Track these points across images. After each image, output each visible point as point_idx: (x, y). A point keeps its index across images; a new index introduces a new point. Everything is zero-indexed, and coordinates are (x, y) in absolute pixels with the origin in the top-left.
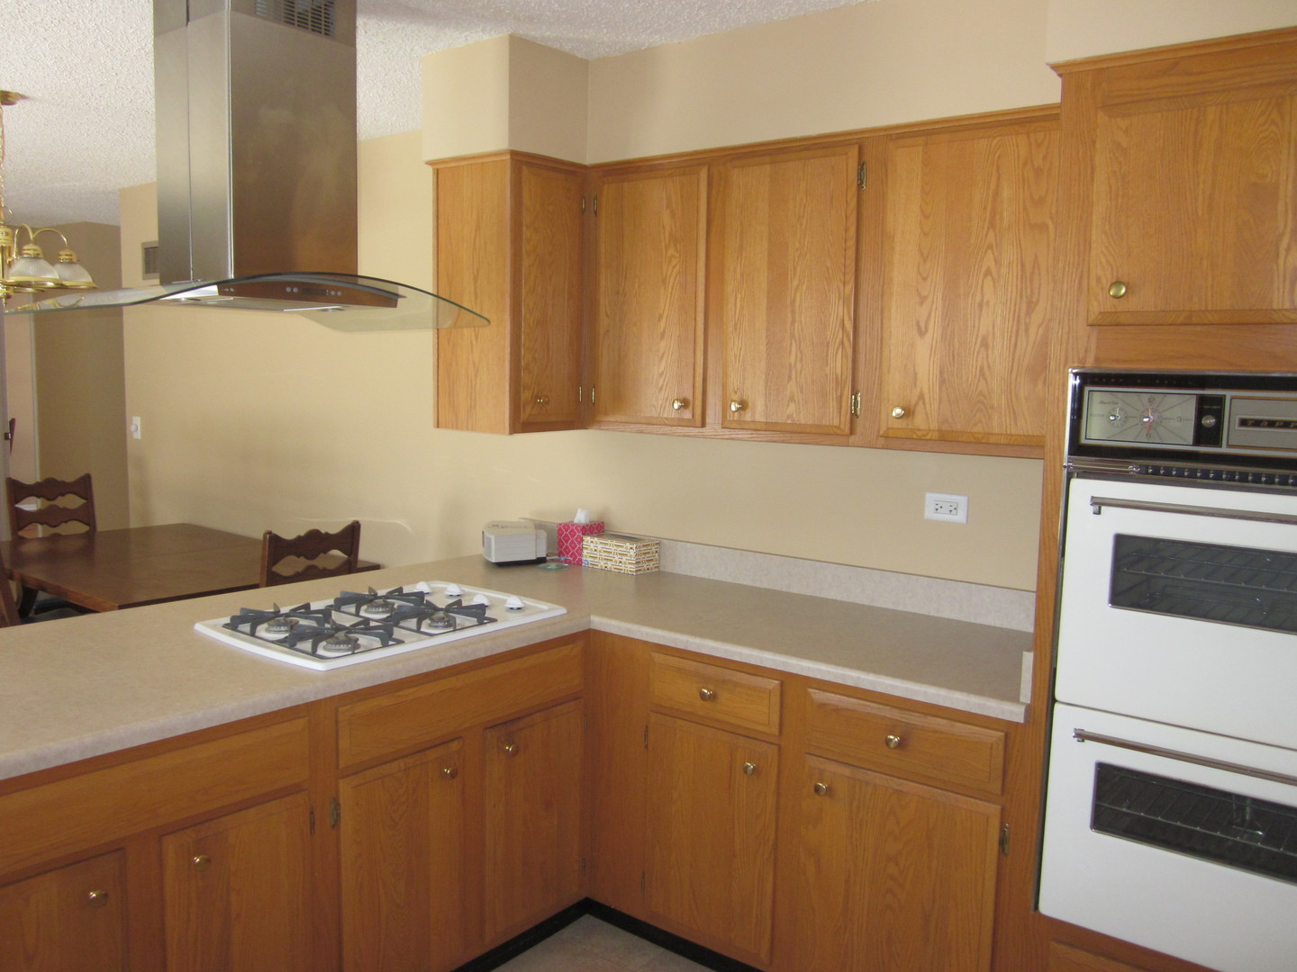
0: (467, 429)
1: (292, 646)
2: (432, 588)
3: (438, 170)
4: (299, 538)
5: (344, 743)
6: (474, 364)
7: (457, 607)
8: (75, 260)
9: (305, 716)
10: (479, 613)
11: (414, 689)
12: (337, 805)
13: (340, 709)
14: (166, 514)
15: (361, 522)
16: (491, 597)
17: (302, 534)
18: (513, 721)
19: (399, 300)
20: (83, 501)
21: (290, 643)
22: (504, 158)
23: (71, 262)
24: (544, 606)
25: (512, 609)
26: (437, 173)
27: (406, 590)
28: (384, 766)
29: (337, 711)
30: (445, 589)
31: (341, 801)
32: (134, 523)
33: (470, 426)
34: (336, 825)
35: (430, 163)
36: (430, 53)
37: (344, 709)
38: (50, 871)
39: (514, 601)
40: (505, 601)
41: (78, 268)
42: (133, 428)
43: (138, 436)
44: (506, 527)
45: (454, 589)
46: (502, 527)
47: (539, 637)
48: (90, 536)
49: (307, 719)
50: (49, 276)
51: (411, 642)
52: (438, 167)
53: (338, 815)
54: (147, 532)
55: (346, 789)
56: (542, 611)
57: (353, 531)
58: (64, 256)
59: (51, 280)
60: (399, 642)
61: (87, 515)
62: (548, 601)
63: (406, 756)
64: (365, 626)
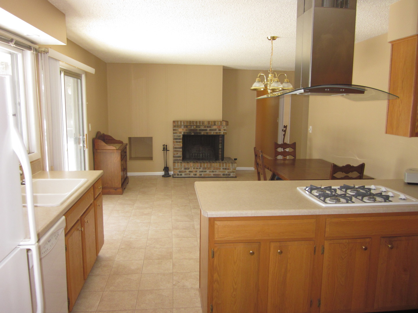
0: (396, 135)
1: (319, 198)
2: (376, 188)
3: (393, 44)
4: (343, 166)
5: (327, 229)
6: (400, 112)
7: (380, 195)
8: (288, 82)
9: (315, 219)
10: (387, 198)
11: (354, 218)
12: (324, 248)
13: (327, 219)
14: (316, 155)
15: (365, 164)
16: (395, 193)
17: (344, 165)
18: (393, 237)
19: (365, 91)
20: (294, 150)
21: (318, 197)
22: (415, 37)
23: (287, 82)
24: (414, 200)
25: (401, 199)
26: (393, 45)
27: (366, 187)
28: (340, 240)
29: (326, 219)
30: (380, 188)
31: (325, 247)
32: (307, 158)
33: (397, 134)
34: (323, 253)
35: (390, 42)
36: (392, 4)
37: (328, 219)
38: (242, 243)
39: (402, 196)
40: (399, 195)
41: (289, 84)
42: (309, 129)
43: (310, 132)
44: (415, 170)
45: (383, 189)
46: (413, 170)
47: (407, 210)
48: (294, 160)
49: (316, 219)
50: (280, 87)
51: (357, 203)
52: (393, 43)
53: (324, 251)
54: (310, 160)
55: (327, 244)
56: (413, 201)
57: (362, 166)
58: (285, 80)
59: (280, 88)
60: (353, 202)
61: (294, 154)
62: (416, 198)
63: (349, 239)
64: (344, 196)
